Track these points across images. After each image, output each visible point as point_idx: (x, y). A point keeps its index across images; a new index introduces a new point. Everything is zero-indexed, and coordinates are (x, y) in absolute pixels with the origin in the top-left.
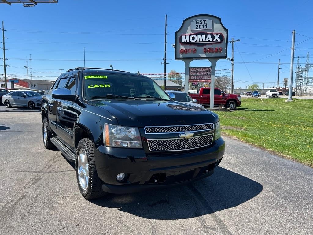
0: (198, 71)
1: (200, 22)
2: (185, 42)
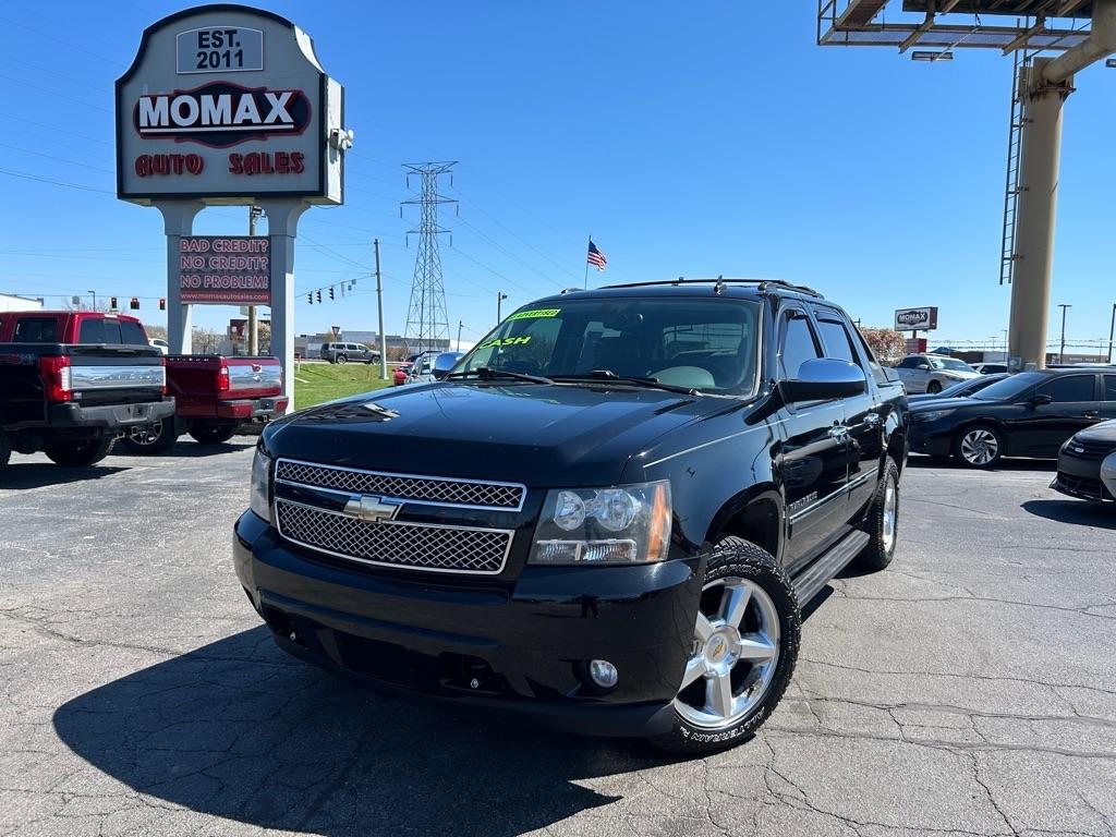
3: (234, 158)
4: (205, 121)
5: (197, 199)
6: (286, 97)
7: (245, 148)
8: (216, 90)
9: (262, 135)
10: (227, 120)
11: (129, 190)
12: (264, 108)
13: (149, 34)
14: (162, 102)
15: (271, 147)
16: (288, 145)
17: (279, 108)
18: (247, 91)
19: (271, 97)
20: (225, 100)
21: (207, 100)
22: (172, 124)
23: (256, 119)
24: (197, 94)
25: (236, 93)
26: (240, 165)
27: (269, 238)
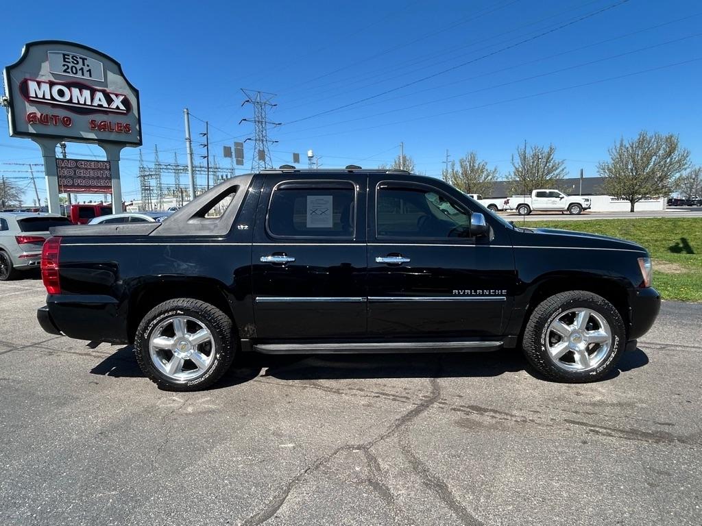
6: (121, 98)
8: (81, 86)
12: (110, 101)
17: (117, 102)
19: (113, 97)
22: (53, 99)
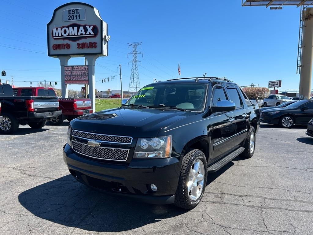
0: (73, 70)
1: (73, 11)
2: (57, 36)
3: (78, 44)
4: (70, 34)
5: (69, 56)
6: (92, 27)
7: (81, 41)
8: (73, 26)
9: (85, 38)
10: (76, 34)
11: (51, 54)
12: (86, 30)
13: (56, 11)
14: (59, 29)
15: (88, 41)
16: (92, 40)
17: (90, 30)
18: (81, 26)
19: (88, 27)
20: (76, 28)
21: (71, 28)
22: (62, 35)
23: (84, 33)
24: (68, 27)
25: (78, 26)
26: (80, 46)
27: (88, 66)
